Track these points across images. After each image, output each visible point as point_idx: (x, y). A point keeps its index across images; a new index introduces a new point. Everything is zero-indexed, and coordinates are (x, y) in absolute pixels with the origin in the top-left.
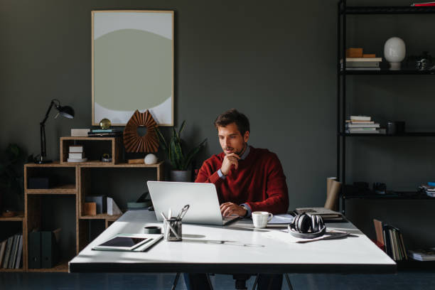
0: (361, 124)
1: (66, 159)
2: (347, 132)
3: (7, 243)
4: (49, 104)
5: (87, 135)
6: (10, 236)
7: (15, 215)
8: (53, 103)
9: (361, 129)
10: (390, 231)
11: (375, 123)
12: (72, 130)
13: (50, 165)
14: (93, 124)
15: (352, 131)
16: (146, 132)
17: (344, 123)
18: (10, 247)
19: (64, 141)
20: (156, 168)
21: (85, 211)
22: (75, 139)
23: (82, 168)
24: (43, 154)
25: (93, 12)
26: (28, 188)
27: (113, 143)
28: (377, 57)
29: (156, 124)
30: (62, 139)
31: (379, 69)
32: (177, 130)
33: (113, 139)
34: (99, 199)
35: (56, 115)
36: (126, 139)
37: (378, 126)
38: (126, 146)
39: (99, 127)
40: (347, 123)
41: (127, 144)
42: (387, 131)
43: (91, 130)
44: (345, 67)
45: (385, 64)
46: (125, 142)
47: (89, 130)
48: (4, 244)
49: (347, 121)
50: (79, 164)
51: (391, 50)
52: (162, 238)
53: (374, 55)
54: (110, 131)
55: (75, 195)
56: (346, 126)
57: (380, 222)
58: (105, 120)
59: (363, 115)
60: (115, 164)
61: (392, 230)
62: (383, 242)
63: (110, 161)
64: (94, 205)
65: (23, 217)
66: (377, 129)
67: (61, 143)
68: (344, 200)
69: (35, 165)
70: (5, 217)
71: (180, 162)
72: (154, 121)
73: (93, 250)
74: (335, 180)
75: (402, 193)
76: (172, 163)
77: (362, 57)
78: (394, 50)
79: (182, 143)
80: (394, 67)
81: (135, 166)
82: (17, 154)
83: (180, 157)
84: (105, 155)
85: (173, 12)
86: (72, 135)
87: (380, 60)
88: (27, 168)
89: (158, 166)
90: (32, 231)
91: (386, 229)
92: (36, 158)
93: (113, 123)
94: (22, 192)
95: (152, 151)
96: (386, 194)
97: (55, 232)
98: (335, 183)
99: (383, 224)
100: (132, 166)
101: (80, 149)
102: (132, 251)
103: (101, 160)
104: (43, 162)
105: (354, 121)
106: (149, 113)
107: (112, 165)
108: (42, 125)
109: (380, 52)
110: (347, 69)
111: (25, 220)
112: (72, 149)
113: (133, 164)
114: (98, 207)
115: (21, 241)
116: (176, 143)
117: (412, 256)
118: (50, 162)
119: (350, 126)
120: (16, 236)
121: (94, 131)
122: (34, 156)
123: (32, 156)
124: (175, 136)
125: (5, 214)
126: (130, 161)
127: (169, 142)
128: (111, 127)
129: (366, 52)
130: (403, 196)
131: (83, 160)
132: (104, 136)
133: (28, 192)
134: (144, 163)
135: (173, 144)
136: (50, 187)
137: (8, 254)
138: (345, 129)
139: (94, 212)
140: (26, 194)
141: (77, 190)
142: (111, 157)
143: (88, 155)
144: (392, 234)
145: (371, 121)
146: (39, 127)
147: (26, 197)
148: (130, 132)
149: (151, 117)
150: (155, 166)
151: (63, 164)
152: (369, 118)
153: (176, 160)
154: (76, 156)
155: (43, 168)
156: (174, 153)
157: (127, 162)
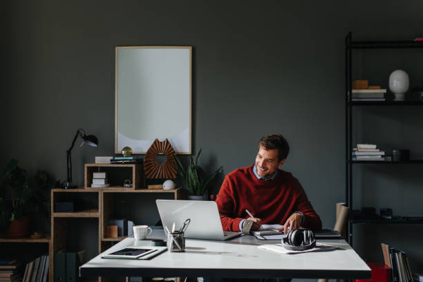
0: (367, 151)
1: (89, 185)
2: (354, 159)
3: (34, 263)
4: (75, 133)
5: (110, 162)
6: (37, 257)
7: (42, 237)
8: (78, 132)
9: (368, 157)
10: (396, 254)
11: (380, 151)
12: (96, 158)
13: (75, 190)
14: (116, 152)
15: (359, 158)
16: (165, 159)
17: (351, 151)
18: (37, 267)
19: (88, 168)
20: (173, 193)
21: (108, 233)
22: (98, 165)
23: (104, 193)
24: (69, 180)
25: (116, 48)
26: (54, 212)
27: (134, 169)
28: (382, 88)
29: (174, 152)
30: (86, 165)
31: (384, 100)
32: (194, 158)
33: (134, 166)
34: (121, 223)
35: (81, 144)
36: (147, 166)
37: (383, 153)
38: (146, 173)
39: (121, 155)
40: (355, 151)
41: (147, 170)
42: (392, 159)
43: (114, 157)
44: (351, 98)
45: (390, 95)
46: (145, 169)
47: (112, 158)
48: (31, 264)
49: (354, 149)
50: (102, 189)
51: (395, 81)
52: (166, 250)
53: (379, 87)
54: (131, 158)
55: (98, 219)
56: (353, 154)
57: (387, 246)
58: (127, 149)
59: (369, 143)
60: (136, 189)
61: (398, 253)
62: (389, 265)
63: (131, 187)
64: (116, 228)
65: (50, 238)
66: (382, 156)
67: (86, 169)
68: (351, 224)
69: (61, 190)
70: (32, 239)
71: (197, 188)
72: (172, 149)
73: (103, 258)
74: (344, 205)
75: (408, 218)
76: (190, 189)
77: (368, 89)
78: (398, 82)
79: (199, 171)
80: (398, 98)
81: (154, 191)
82: (45, 180)
83: (197, 184)
84: (126, 181)
85: (191, 47)
86: (96, 162)
87: (385, 91)
88: (54, 193)
89: (175, 191)
90: (57, 252)
91: (393, 252)
92: (62, 185)
93: (134, 151)
94: (48, 215)
95: (171, 177)
96: (392, 219)
97: (79, 253)
98: (344, 208)
99: (389, 247)
100: (151, 191)
101: (103, 175)
102: (137, 259)
103: (122, 186)
104: (69, 188)
105: (360, 149)
106: (168, 142)
107: (133, 190)
108: (69, 152)
109: (385, 83)
110: (353, 100)
111: (51, 241)
112: (96, 175)
113: (152, 189)
114: (119, 230)
115: (47, 262)
116: (193, 169)
117: (418, 278)
118: (76, 187)
119: (357, 153)
120: (43, 257)
121: (116, 158)
122: (61, 183)
123: (59, 182)
124: (193, 163)
125: (32, 236)
126: (150, 187)
127: (186, 169)
128: (132, 155)
129: (371, 84)
130: (408, 220)
131: (105, 186)
132: (125, 163)
133: (54, 215)
134: (162, 189)
135: (190, 171)
136: (76, 210)
137: (35, 273)
138: (351, 157)
139: (115, 235)
140: (52, 217)
141: (99, 214)
142: (132, 183)
143: (110, 181)
144: (399, 257)
145: (377, 149)
146: (66, 154)
147: (52, 220)
148: (150, 159)
149: (170, 146)
150: (172, 191)
151: (87, 189)
152: (375, 146)
153: (193, 186)
154: (99, 182)
155: (69, 193)
156: (191, 179)
157: (146, 188)
